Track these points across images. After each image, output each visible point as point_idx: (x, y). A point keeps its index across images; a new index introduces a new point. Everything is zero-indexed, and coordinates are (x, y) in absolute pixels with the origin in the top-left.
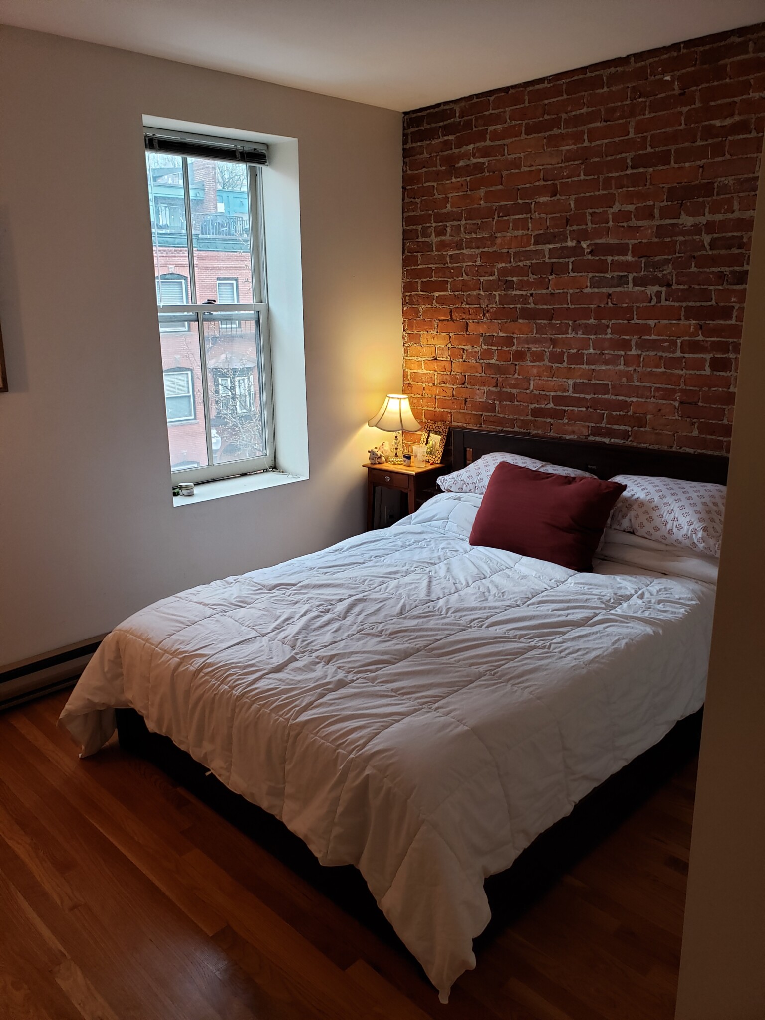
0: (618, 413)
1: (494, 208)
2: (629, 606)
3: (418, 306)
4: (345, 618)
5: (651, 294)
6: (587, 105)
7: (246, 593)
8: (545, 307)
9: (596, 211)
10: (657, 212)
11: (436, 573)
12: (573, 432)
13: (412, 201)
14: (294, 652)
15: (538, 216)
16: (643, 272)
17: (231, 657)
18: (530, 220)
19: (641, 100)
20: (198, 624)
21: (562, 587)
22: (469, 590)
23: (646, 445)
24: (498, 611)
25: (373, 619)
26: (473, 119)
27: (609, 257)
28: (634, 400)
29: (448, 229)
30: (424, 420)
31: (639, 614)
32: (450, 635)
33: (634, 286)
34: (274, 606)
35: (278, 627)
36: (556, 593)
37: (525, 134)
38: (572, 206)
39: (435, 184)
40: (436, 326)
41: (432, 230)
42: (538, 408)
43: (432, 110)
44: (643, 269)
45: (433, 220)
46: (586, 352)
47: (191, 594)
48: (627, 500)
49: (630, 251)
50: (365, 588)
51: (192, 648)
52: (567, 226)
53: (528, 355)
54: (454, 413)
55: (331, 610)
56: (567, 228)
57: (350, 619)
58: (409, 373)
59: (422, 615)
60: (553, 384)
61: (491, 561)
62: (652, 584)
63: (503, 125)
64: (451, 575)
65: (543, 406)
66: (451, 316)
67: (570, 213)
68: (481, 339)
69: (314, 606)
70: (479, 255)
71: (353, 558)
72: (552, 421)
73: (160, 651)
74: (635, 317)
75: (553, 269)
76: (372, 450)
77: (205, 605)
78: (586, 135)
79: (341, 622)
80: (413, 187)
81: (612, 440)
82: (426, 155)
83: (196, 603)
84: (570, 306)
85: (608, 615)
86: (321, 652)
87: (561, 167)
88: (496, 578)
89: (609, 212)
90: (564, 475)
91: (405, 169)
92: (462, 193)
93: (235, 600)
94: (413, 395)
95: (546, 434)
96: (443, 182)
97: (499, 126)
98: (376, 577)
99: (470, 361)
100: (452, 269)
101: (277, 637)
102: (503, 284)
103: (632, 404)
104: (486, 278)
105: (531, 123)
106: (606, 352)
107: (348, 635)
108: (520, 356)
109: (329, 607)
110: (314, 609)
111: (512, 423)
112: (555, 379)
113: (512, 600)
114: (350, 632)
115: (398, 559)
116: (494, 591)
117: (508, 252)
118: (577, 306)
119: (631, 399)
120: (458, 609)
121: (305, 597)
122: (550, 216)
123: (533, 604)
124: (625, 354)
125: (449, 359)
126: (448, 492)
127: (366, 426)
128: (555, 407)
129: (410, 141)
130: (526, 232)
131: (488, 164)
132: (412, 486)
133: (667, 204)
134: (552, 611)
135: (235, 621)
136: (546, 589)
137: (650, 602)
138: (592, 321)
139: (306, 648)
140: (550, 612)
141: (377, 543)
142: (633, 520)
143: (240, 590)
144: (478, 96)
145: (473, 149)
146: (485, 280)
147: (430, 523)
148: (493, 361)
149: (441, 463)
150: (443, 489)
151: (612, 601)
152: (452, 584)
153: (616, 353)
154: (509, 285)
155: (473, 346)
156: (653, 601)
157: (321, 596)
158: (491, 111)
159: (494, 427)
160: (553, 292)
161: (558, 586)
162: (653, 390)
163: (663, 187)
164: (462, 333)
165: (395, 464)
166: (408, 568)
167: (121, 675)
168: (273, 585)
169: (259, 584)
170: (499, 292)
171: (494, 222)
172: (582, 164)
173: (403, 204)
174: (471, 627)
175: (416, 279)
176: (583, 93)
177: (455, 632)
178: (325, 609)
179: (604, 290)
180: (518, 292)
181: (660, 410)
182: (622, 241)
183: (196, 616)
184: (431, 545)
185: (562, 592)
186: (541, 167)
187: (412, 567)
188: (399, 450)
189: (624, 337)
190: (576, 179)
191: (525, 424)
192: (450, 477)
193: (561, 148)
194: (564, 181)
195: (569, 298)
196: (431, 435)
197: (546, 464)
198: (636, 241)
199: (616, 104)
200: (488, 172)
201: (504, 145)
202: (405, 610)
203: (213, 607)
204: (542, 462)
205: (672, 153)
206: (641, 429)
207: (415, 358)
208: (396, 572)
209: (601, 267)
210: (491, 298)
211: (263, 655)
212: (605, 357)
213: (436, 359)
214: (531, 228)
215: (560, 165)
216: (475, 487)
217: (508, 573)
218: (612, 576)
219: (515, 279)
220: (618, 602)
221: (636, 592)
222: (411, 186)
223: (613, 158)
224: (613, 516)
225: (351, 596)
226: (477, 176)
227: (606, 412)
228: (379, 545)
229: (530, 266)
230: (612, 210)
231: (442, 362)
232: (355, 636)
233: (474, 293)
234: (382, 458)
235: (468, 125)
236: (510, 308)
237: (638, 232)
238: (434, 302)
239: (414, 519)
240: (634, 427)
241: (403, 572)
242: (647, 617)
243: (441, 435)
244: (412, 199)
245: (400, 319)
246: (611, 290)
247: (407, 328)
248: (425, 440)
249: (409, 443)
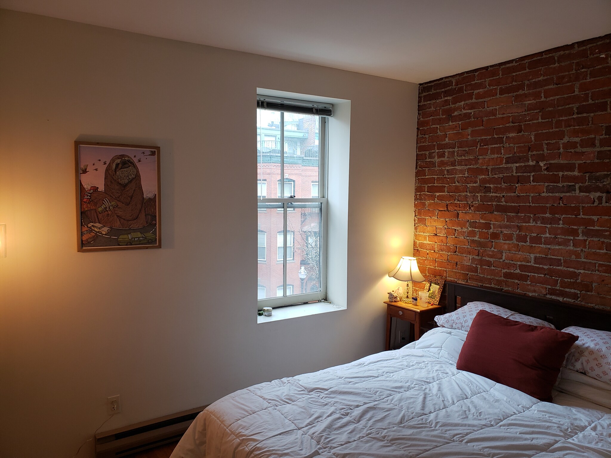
0: (569, 280)
1: (478, 140)
2: (584, 436)
3: (425, 201)
4: (359, 421)
5: (594, 198)
6: (543, 75)
7: (293, 392)
8: (513, 204)
9: (551, 142)
10: (597, 143)
11: (430, 390)
12: (535, 291)
13: (423, 137)
14: (319, 446)
15: (508, 146)
16: (587, 183)
17: (274, 444)
18: (502, 148)
19: (583, 70)
20: (257, 414)
21: (527, 413)
22: (454, 408)
23: (592, 305)
24: (476, 429)
25: (379, 425)
26: (464, 86)
27: (560, 173)
28: (582, 271)
29: (446, 154)
30: (427, 274)
31: (592, 446)
32: (437, 447)
33: (580, 192)
34: (310, 405)
35: (310, 423)
36: (523, 418)
37: (499, 95)
38: (533, 139)
39: (438, 126)
40: (437, 214)
41: (436, 154)
42: (508, 272)
43: (437, 82)
44: (587, 181)
45: (436, 148)
46: (544, 236)
47: (257, 388)
48: (579, 348)
49: (577, 169)
50: (376, 398)
51: (249, 433)
52: (529, 151)
53: (501, 235)
54: (448, 271)
55: (349, 414)
56: (529, 153)
57: (363, 422)
58: (418, 243)
59: (415, 426)
60: (519, 256)
61: (472, 384)
62: (603, 419)
63: (484, 89)
64: (441, 393)
65: (512, 271)
66: (447, 208)
67: (531, 144)
68: (468, 224)
69: (338, 409)
70: (466, 170)
71: (371, 371)
72: (519, 282)
73: (229, 431)
74: (581, 213)
75: (519, 180)
76: (390, 293)
77: (264, 399)
78: (543, 94)
79: (356, 425)
80: (424, 128)
81: (565, 299)
82: (433, 109)
83: (259, 396)
84: (531, 204)
85: (567, 444)
86: (337, 450)
87: (525, 114)
88: (475, 399)
89: (560, 142)
90: (528, 323)
91: (419, 118)
92: (456, 132)
93: (285, 397)
94: (420, 257)
95: (515, 290)
96: (444, 125)
97: (481, 90)
98: (385, 389)
99: (460, 238)
100: (449, 179)
101: (308, 432)
102: (483, 189)
103: (580, 274)
104: (471, 185)
105: (504, 87)
106: (558, 236)
107: (360, 437)
108: (495, 236)
109: (349, 411)
110: (338, 412)
111: (490, 281)
112: (521, 253)
113: (488, 420)
114: (361, 435)
115: (403, 377)
116: (473, 410)
117: (487, 168)
118: (536, 205)
119: (579, 271)
120: (444, 424)
121: (332, 401)
122: (517, 145)
123: (504, 425)
124: (574, 239)
125: (445, 236)
126: (443, 327)
127: (387, 276)
128: (521, 273)
129: (423, 101)
130: (500, 156)
131: (474, 113)
132: (417, 320)
133: (605, 137)
134: (519, 434)
135: (282, 414)
136: (515, 414)
137: (602, 434)
138: (548, 215)
139: (328, 444)
140: (518, 435)
141: (390, 361)
142: (585, 363)
143: (289, 390)
144: (467, 72)
145: (464, 104)
146: (471, 186)
147: (429, 349)
148: (476, 239)
149: (438, 305)
150: (439, 325)
151: (569, 430)
152: (442, 402)
153: (567, 237)
154: (488, 190)
155: (462, 228)
156: (605, 434)
157: (343, 401)
158: (476, 81)
159: (477, 283)
160: (519, 195)
161: (524, 411)
162: (597, 265)
163: (602, 126)
164: (455, 219)
165: (406, 303)
166: (410, 384)
167: (205, 442)
168: (312, 388)
169: (302, 386)
170: (480, 194)
171: (477, 149)
172: (540, 112)
173: (417, 138)
174: (454, 441)
175: (424, 184)
176: (541, 68)
177: (441, 444)
178: (345, 413)
179: (557, 195)
180: (494, 194)
181: (603, 281)
182: (570, 162)
183: (257, 407)
184: (428, 367)
185: (528, 418)
186: (510, 115)
187: (412, 383)
188: (409, 293)
189: (572, 227)
190: (535, 122)
191: (499, 282)
192: (444, 317)
193: (525, 103)
194: (527, 123)
195: (530, 199)
196: (432, 284)
197: (514, 314)
198: (582, 162)
199: (565, 74)
200: (473, 118)
201: (485, 101)
202: (404, 420)
203: (269, 401)
204: (511, 312)
205: (609, 103)
206: (588, 293)
207: (422, 234)
208: (400, 387)
209: (556, 179)
210: (475, 198)
211: (296, 446)
212: (558, 240)
213: (436, 235)
214: (503, 153)
215: (524, 113)
216: (462, 326)
217: (485, 396)
218: (569, 408)
219: (492, 186)
220: (574, 432)
221: (590, 425)
222: (423, 127)
223: (563, 107)
224: (568, 358)
225: (365, 403)
226: (467, 121)
227: (560, 279)
228: (391, 363)
229: (502, 178)
230: (562, 141)
231: (440, 237)
232: (364, 438)
233: (463, 194)
234: (397, 298)
235: (461, 90)
236: (488, 204)
237: (583, 156)
238: (436, 199)
239: (417, 345)
240: (582, 291)
241: (405, 388)
242: (600, 449)
243: (439, 285)
244: (423, 136)
245: (413, 209)
246: (562, 195)
247: (417, 214)
248: (428, 288)
249: (417, 288)
